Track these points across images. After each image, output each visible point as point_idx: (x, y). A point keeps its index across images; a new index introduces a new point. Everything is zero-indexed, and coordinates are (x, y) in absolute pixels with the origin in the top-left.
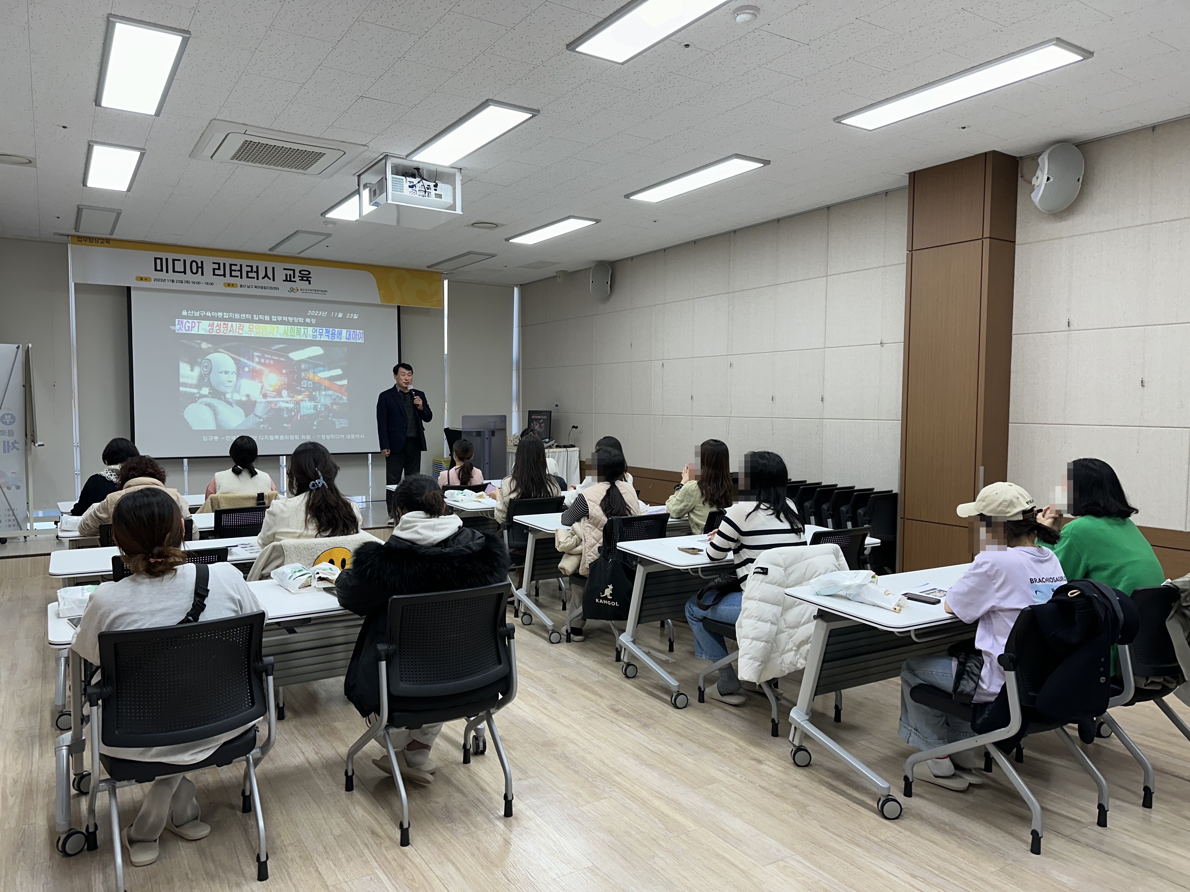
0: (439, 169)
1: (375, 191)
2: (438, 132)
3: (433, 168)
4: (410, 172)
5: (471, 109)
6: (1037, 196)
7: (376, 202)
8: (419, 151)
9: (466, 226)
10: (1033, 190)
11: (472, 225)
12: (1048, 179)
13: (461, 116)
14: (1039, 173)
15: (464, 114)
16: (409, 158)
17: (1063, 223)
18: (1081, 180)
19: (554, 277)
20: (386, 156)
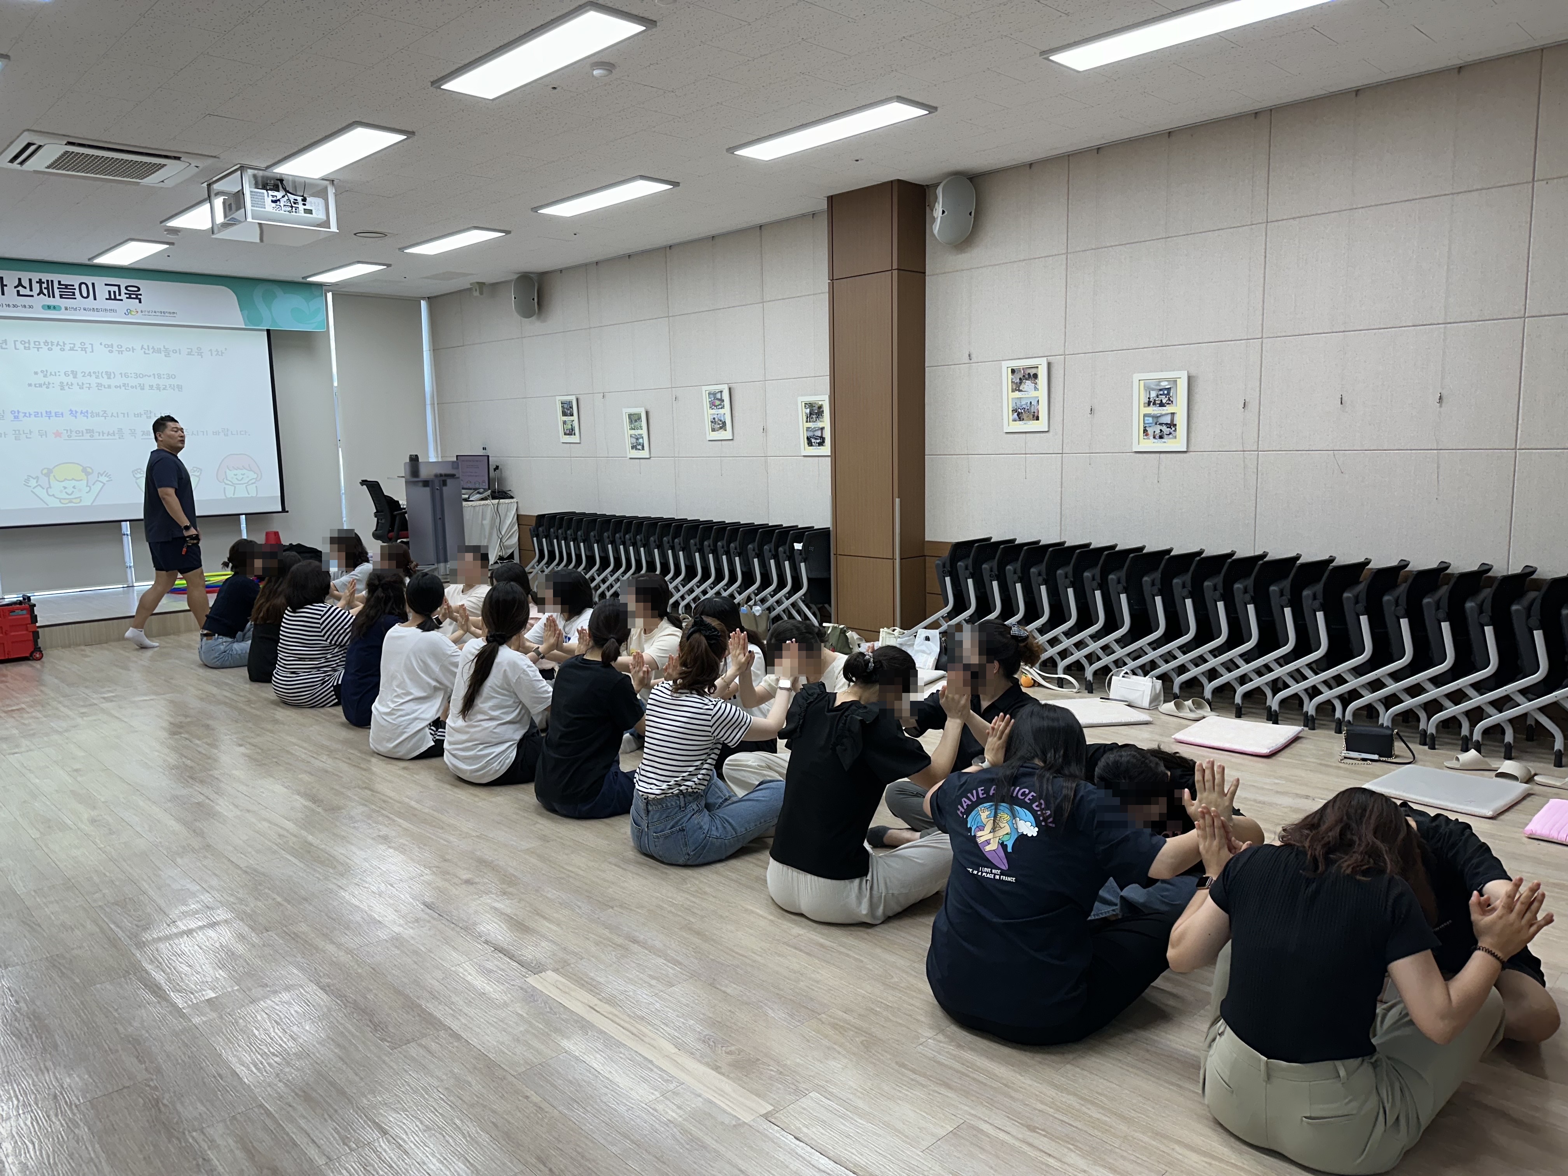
0: (307, 181)
1: (230, 205)
2: (301, 147)
3: (301, 181)
4: (272, 184)
5: (337, 129)
6: (936, 228)
7: (232, 216)
8: (280, 163)
10: (935, 221)
11: (355, 234)
12: (943, 212)
13: (327, 134)
14: (937, 205)
15: (330, 132)
16: (269, 170)
17: (964, 255)
18: (973, 214)
19: (469, 289)
20: (241, 168)
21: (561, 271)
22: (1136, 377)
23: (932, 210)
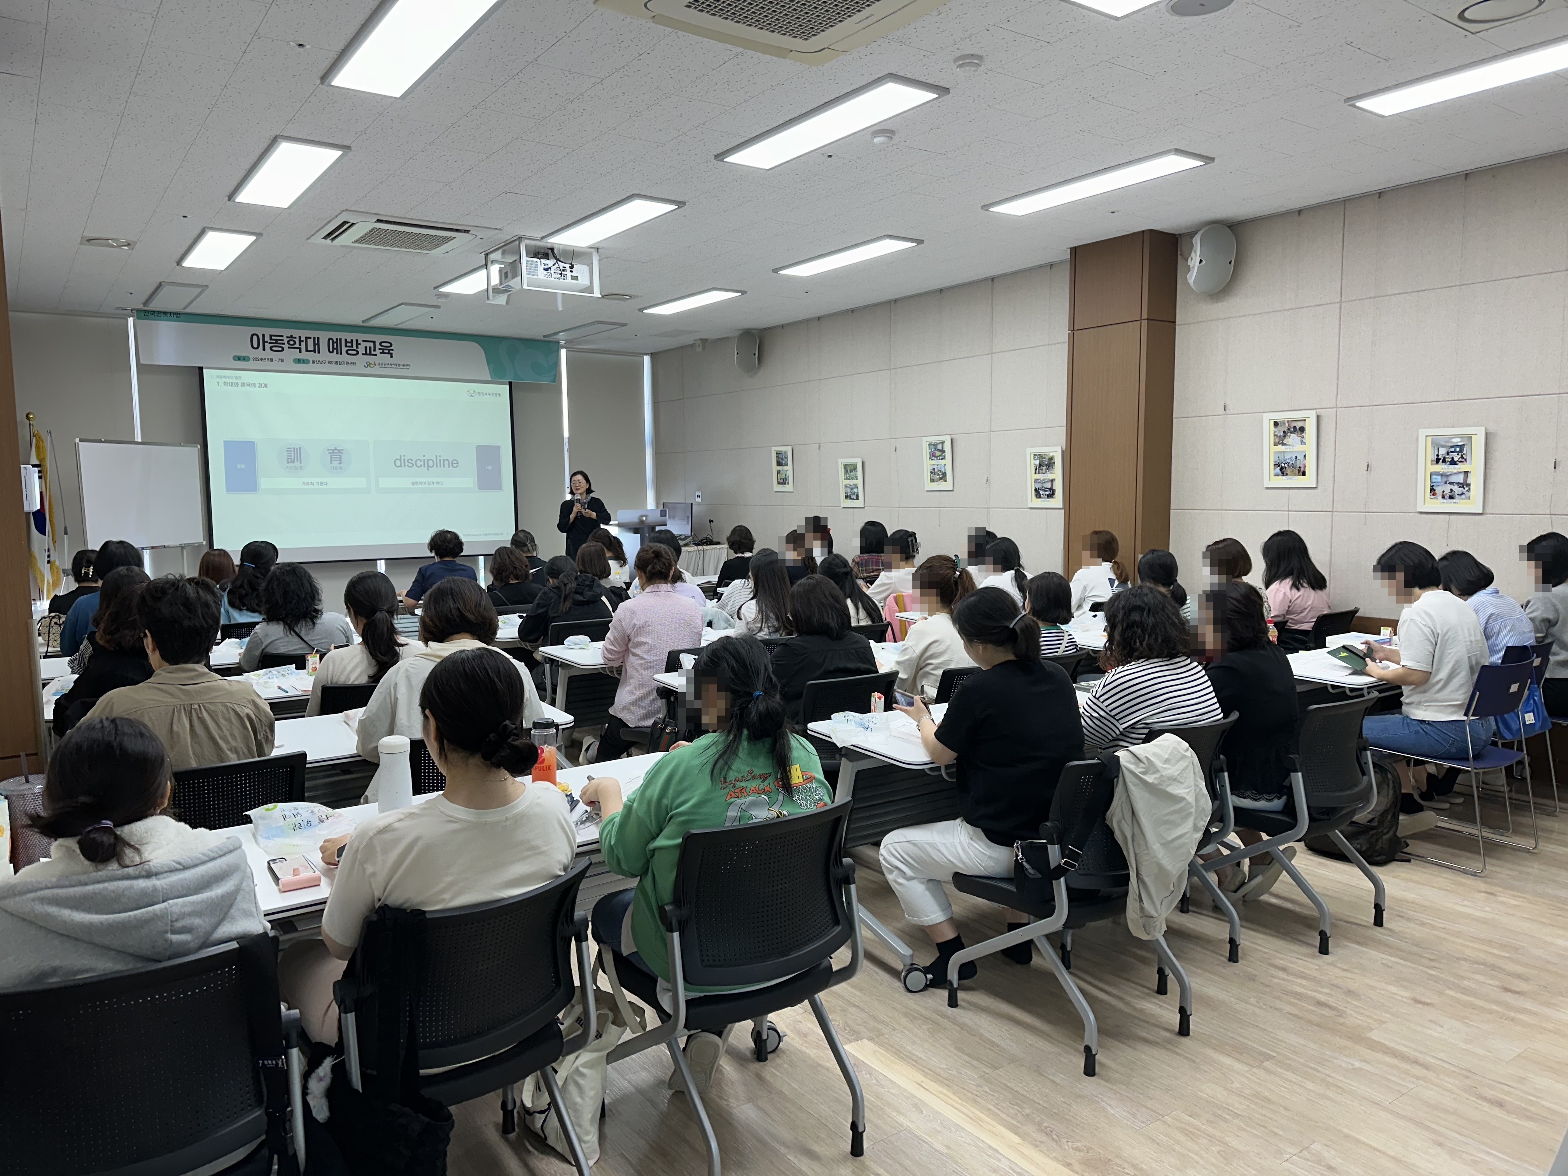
0: (576, 250)
1: (506, 274)
2: (578, 219)
3: (570, 249)
4: (545, 253)
5: (614, 202)
6: (1192, 277)
8: (555, 234)
10: (1189, 270)
12: (1201, 261)
13: (605, 206)
14: (1193, 254)
15: (609, 204)
16: (544, 239)
17: (1220, 304)
18: (1233, 263)
19: (692, 346)
20: (520, 239)
21: (782, 327)
22: (1423, 433)
23: (1187, 260)
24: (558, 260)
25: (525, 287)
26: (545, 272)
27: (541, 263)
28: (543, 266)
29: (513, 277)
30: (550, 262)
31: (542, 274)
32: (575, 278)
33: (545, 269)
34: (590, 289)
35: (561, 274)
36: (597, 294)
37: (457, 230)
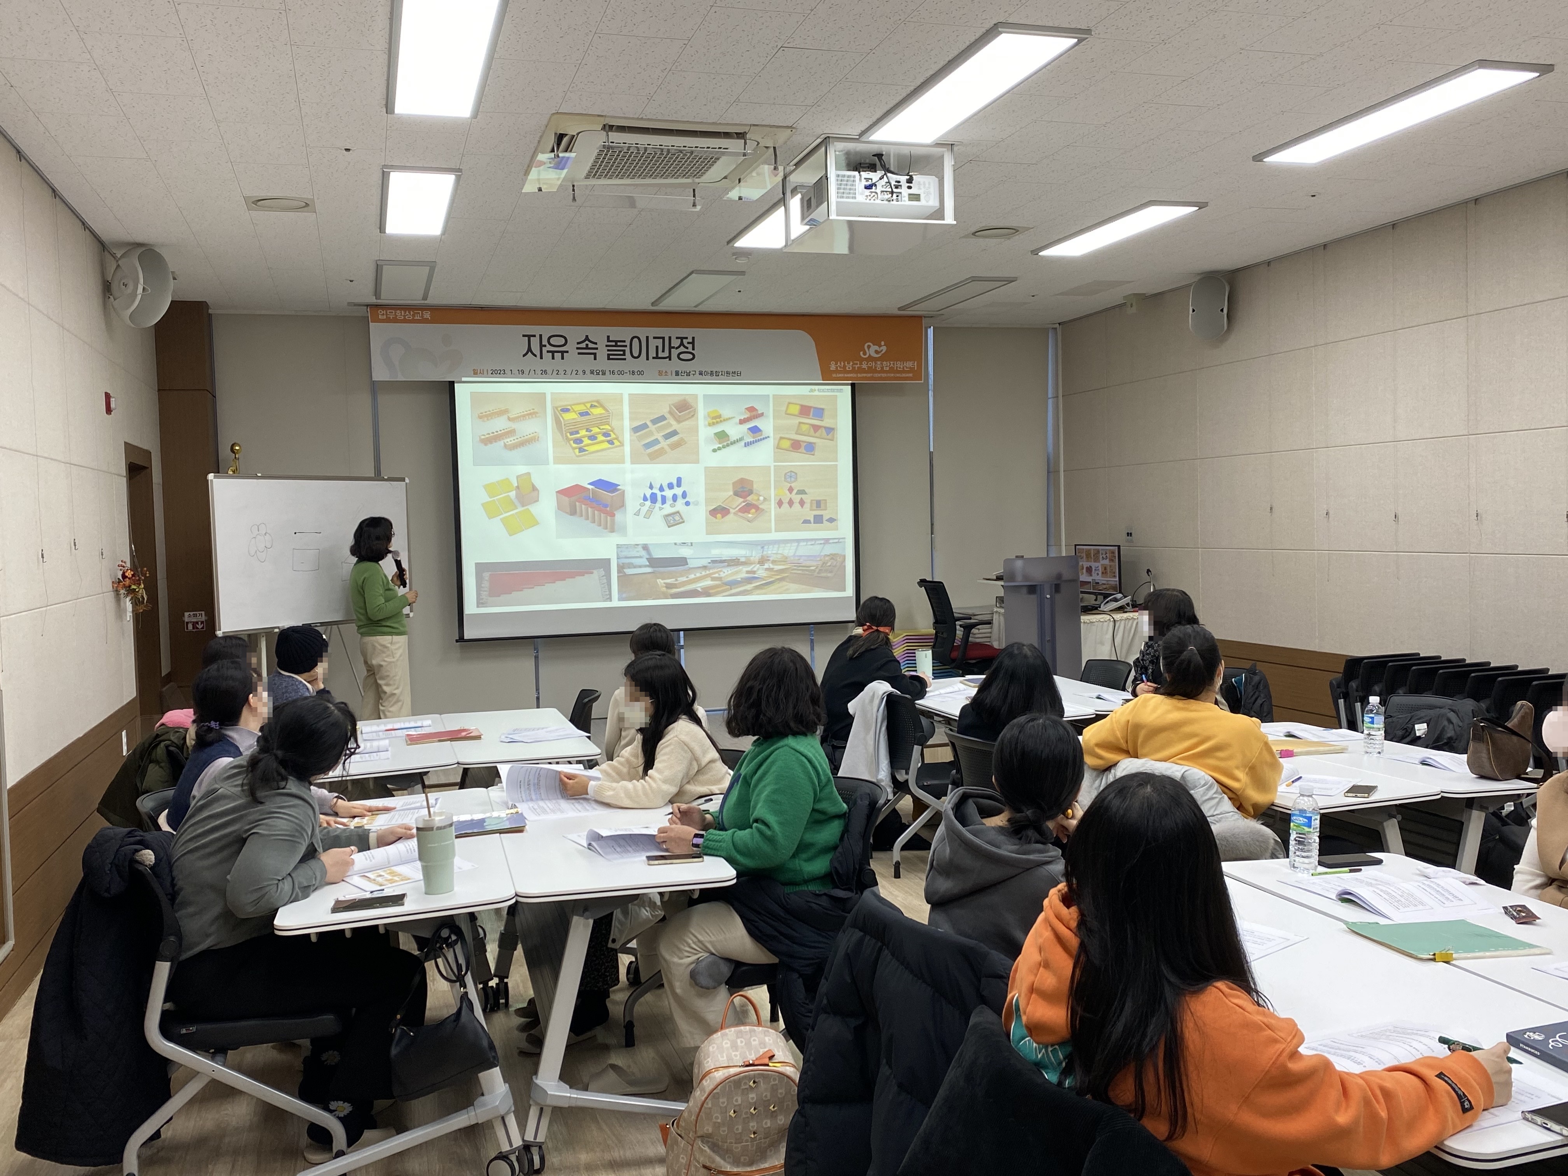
0: (916, 151)
1: (809, 201)
2: (912, 88)
3: (906, 151)
4: (867, 161)
5: (968, 43)
7: (811, 220)
8: (880, 124)
9: (963, 237)
11: (974, 234)
13: (950, 58)
15: (956, 53)
16: (864, 139)
19: (1121, 306)
20: (826, 141)
21: (1269, 263)
24: (888, 171)
25: (833, 216)
26: (867, 192)
27: (861, 179)
28: (864, 183)
29: (817, 206)
30: (875, 176)
31: (862, 196)
32: (915, 197)
33: (867, 187)
34: (939, 213)
35: (892, 193)
36: (949, 219)
37: (727, 135)
